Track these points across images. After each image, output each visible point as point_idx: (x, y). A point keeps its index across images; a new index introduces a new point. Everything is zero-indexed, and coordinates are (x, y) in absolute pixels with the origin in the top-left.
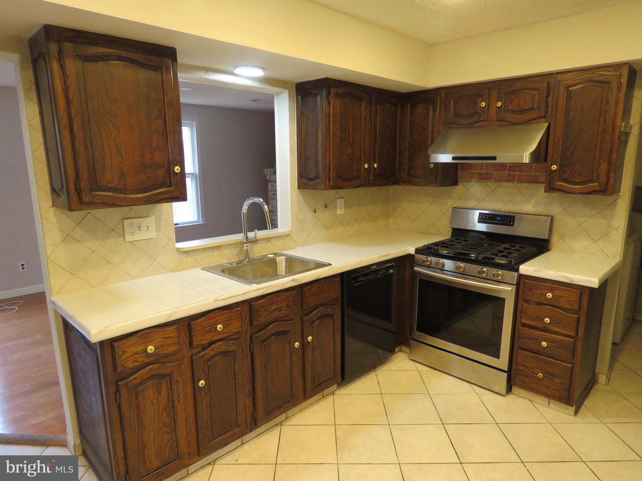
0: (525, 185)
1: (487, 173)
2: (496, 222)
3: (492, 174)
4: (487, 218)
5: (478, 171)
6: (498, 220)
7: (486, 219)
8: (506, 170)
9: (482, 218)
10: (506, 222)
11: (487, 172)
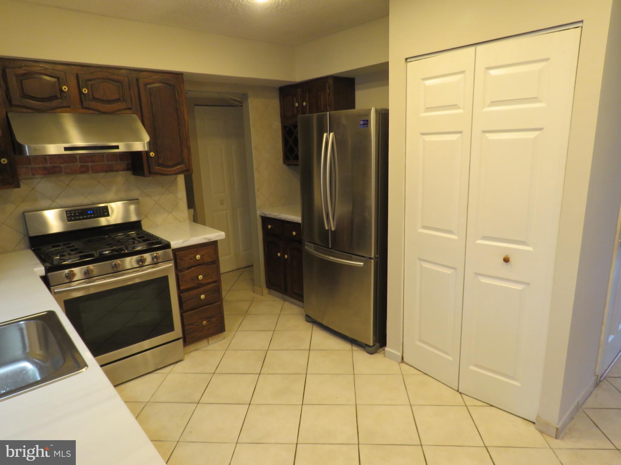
0: (102, 175)
1: (54, 167)
2: (89, 216)
3: (61, 167)
4: (77, 214)
5: (41, 166)
6: (91, 214)
7: (75, 216)
8: (76, 162)
9: (71, 216)
10: (100, 213)
11: (52, 165)
